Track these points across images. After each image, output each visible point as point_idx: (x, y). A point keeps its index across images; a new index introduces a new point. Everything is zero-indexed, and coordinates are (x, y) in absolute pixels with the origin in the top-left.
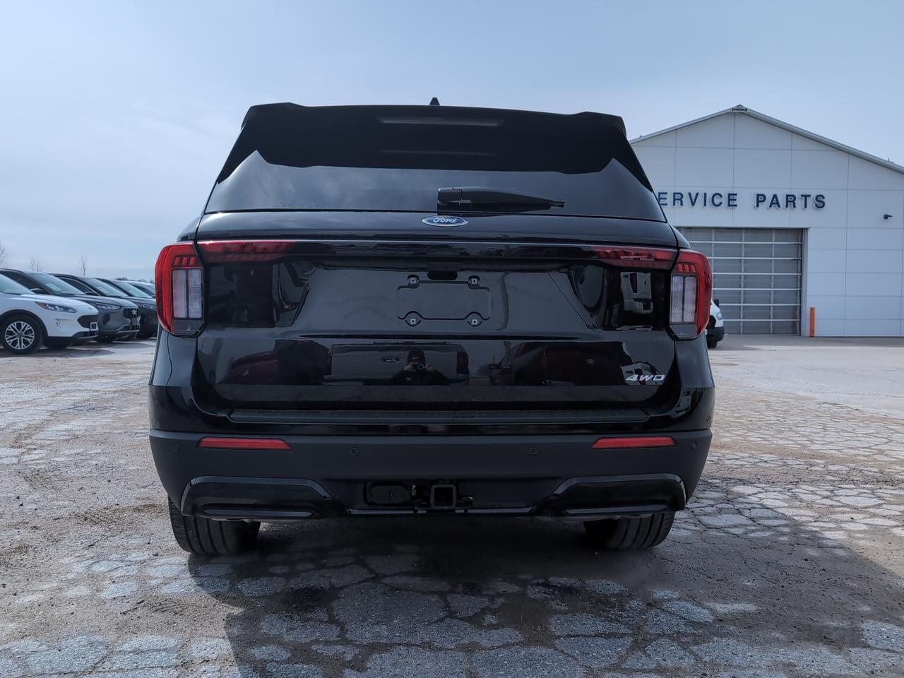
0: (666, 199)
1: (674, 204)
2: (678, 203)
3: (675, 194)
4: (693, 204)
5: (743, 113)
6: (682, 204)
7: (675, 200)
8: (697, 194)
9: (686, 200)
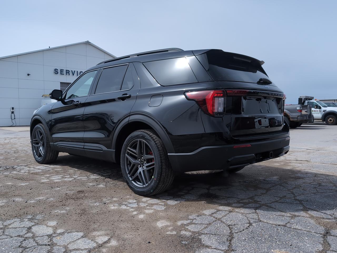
0: (63, 72)
1: (66, 74)
2: (68, 74)
3: (66, 70)
4: (73, 75)
5: (89, 44)
6: (69, 75)
7: (66, 73)
8: (75, 71)
9: (71, 73)
